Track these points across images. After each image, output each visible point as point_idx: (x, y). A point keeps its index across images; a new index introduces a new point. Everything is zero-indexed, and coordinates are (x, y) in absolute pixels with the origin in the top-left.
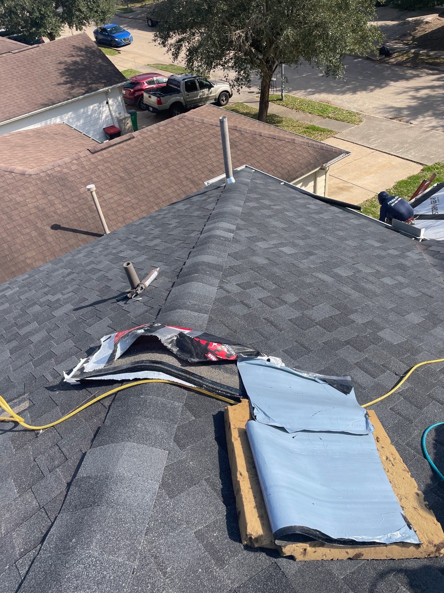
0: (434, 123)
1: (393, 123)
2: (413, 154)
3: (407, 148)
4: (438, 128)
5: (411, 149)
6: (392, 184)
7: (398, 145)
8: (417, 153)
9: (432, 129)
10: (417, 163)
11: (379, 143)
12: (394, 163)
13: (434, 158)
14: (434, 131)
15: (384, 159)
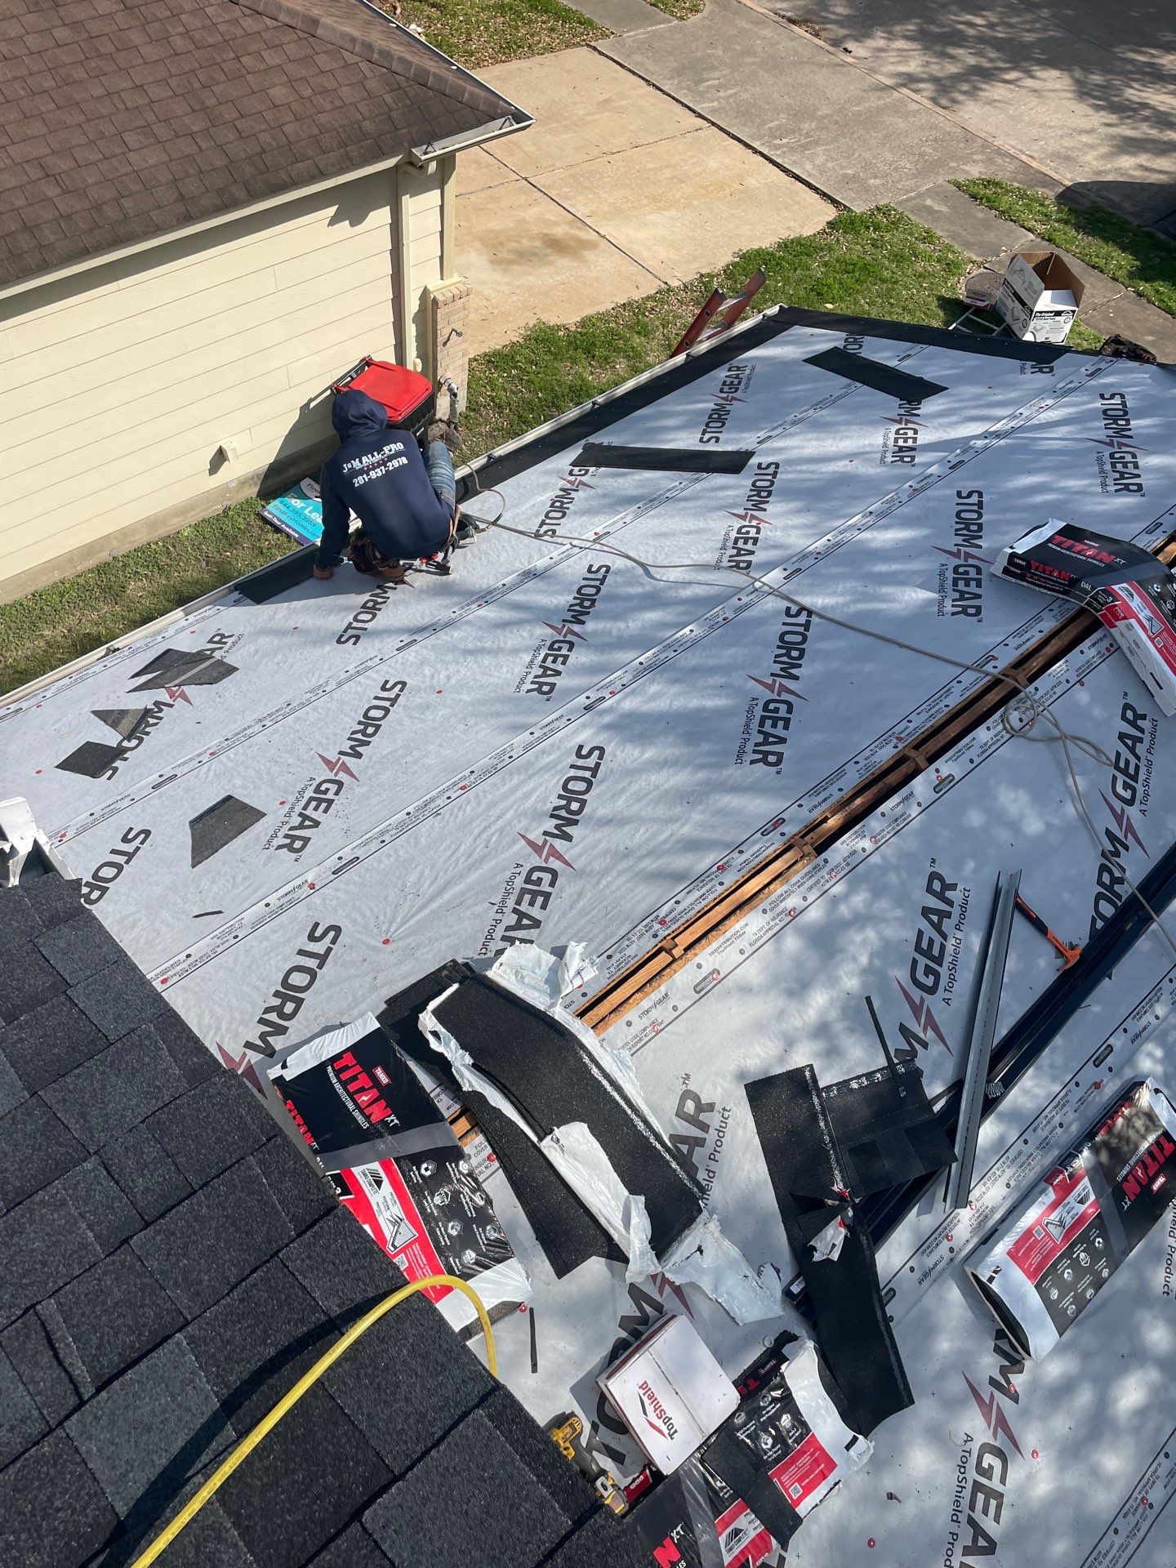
0: (913, 66)
1: (792, 39)
2: (820, 160)
3: (807, 135)
4: (921, 85)
5: (817, 143)
6: (724, 258)
7: (783, 119)
8: (832, 159)
9: (904, 85)
10: (824, 195)
11: (727, 98)
12: (751, 182)
13: (877, 187)
14: (905, 91)
15: (724, 158)
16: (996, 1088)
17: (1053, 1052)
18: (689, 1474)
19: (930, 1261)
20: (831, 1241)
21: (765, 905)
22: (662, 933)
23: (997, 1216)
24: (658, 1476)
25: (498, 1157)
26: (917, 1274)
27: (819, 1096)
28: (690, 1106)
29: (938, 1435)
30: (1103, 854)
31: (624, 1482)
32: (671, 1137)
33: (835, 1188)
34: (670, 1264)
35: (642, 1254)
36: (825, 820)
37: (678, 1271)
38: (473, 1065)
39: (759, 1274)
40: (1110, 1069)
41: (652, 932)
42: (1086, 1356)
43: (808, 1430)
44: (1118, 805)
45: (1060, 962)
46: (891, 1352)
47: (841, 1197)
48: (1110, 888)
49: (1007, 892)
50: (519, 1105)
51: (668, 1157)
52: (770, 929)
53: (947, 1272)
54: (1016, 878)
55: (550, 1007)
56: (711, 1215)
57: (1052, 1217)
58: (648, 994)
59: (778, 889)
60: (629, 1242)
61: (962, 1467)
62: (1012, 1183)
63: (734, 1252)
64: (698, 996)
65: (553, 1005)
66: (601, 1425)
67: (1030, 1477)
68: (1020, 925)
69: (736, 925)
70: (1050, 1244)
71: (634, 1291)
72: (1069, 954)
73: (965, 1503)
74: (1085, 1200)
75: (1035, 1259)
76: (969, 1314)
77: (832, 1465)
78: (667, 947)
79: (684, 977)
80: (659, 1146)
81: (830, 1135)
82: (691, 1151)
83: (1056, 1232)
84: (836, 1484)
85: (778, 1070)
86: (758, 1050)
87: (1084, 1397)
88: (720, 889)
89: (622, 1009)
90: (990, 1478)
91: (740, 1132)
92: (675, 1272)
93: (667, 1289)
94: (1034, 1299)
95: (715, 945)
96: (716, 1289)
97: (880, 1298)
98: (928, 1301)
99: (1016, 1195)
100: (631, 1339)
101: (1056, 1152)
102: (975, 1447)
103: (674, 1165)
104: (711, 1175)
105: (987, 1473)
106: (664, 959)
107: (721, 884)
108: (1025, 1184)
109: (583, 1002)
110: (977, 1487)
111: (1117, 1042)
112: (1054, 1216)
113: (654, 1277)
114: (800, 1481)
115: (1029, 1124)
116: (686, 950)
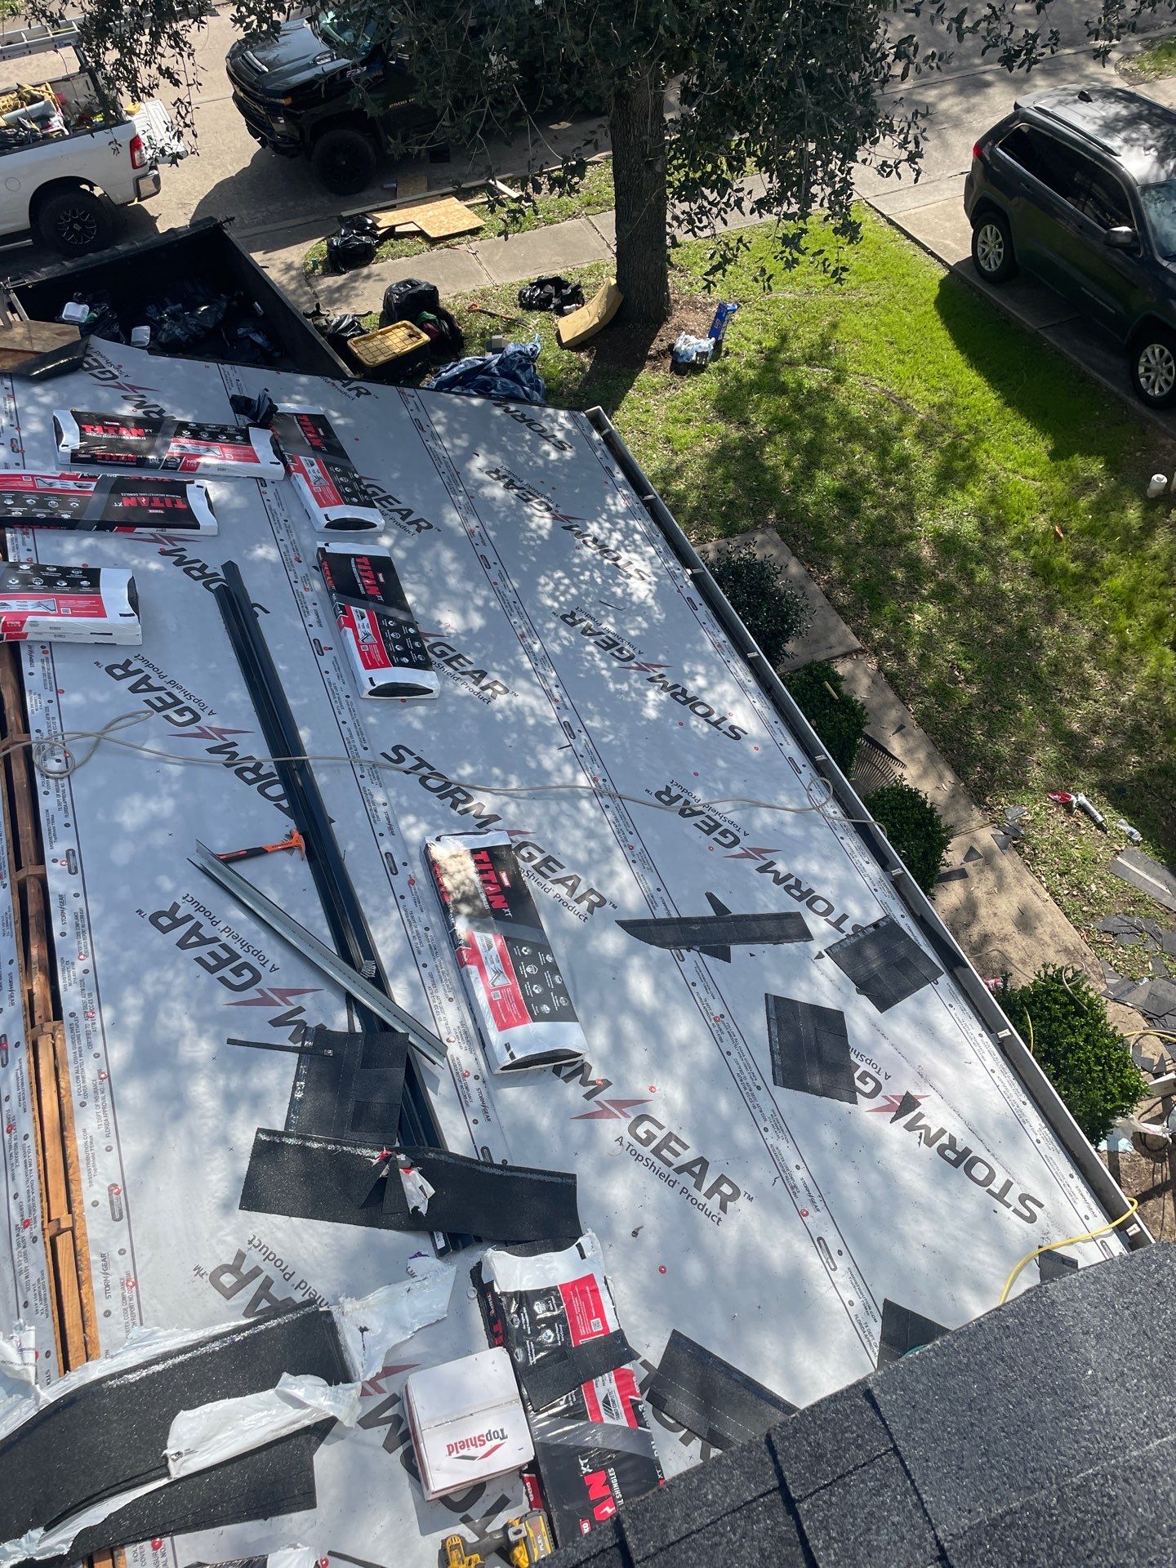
16: (370, 969)
17: (366, 901)
18: (544, 1431)
19: (476, 1102)
20: (417, 1188)
21: (76, 1100)
22: (36, 1230)
23: (469, 1022)
24: (533, 1466)
25: (161, 1535)
26: (481, 1118)
27: (289, 1136)
28: (228, 1280)
29: (606, 1167)
30: (228, 766)
31: (525, 1506)
32: (246, 1315)
33: (375, 1162)
34: (360, 1370)
35: (335, 1399)
36: (31, 994)
37: (369, 1363)
38: (47, 1529)
39: (413, 1275)
40: (405, 864)
41: (29, 1241)
42: (601, 1007)
43: (555, 1289)
44: (192, 729)
45: (296, 854)
46: (529, 1176)
47: (385, 1159)
48: (260, 777)
49: (210, 863)
50: (118, 1488)
51: (262, 1327)
52: (104, 1108)
53: (492, 1091)
54: (202, 849)
55: (37, 1404)
56: (337, 1303)
57: (490, 978)
58: (89, 1277)
59: (69, 1078)
60: (317, 1410)
61: (638, 1157)
62: (451, 995)
63: (381, 1293)
64: (125, 1219)
65: (37, 1398)
66: (467, 1512)
67: (667, 1102)
68: (245, 869)
69: (78, 1143)
70: (509, 991)
71: (366, 1422)
72: (293, 842)
73: (665, 1169)
74: (489, 942)
75: (513, 1009)
76: (530, 1088)
77: (590, 1279)
78: (54, 1231)
79: (96, 1227)
80: (246, 1334)
81: (329, 1142)
82: (270, 1298)
83: (502, 981)
84: (606, 1283)
85: (244, 1165)
86: (214, 1178)
87: (629, 1026)
88: (31, 1142)
89: (87, 1315)
90: (655, 1137)
91: (280, 1235)
92: (369, 1368)
93: (381, 1383)
94: (542, 1027)
95: (84, 1176)
96: (404, 1328)
97: (485, 1164)
98: (505, 1121)
99: (461, 997)
100: (406, 1445)
101: (444, 945)
102: (628, 1138)
103: (273, 1323)
104: (303, 1285)
105: (651, 1137)
106: (64, 1242)
107: (26, 1137)
108: (456, 984)
109: (56, 1359)
110: (656, 1152)
111: (386, 846)
112: (490, 975)
113: (364, 1393)
114: (590, 1317)
115: (411, 954)
116: (70, 1212)
